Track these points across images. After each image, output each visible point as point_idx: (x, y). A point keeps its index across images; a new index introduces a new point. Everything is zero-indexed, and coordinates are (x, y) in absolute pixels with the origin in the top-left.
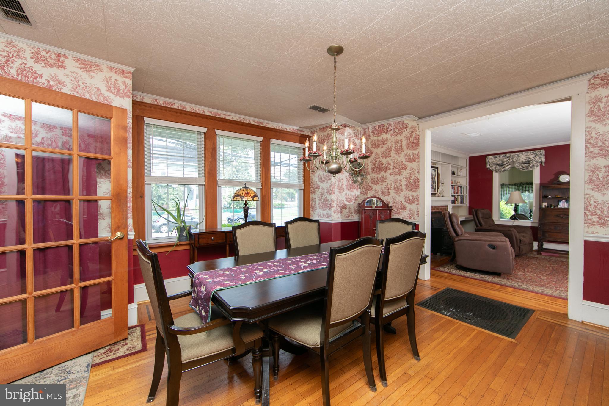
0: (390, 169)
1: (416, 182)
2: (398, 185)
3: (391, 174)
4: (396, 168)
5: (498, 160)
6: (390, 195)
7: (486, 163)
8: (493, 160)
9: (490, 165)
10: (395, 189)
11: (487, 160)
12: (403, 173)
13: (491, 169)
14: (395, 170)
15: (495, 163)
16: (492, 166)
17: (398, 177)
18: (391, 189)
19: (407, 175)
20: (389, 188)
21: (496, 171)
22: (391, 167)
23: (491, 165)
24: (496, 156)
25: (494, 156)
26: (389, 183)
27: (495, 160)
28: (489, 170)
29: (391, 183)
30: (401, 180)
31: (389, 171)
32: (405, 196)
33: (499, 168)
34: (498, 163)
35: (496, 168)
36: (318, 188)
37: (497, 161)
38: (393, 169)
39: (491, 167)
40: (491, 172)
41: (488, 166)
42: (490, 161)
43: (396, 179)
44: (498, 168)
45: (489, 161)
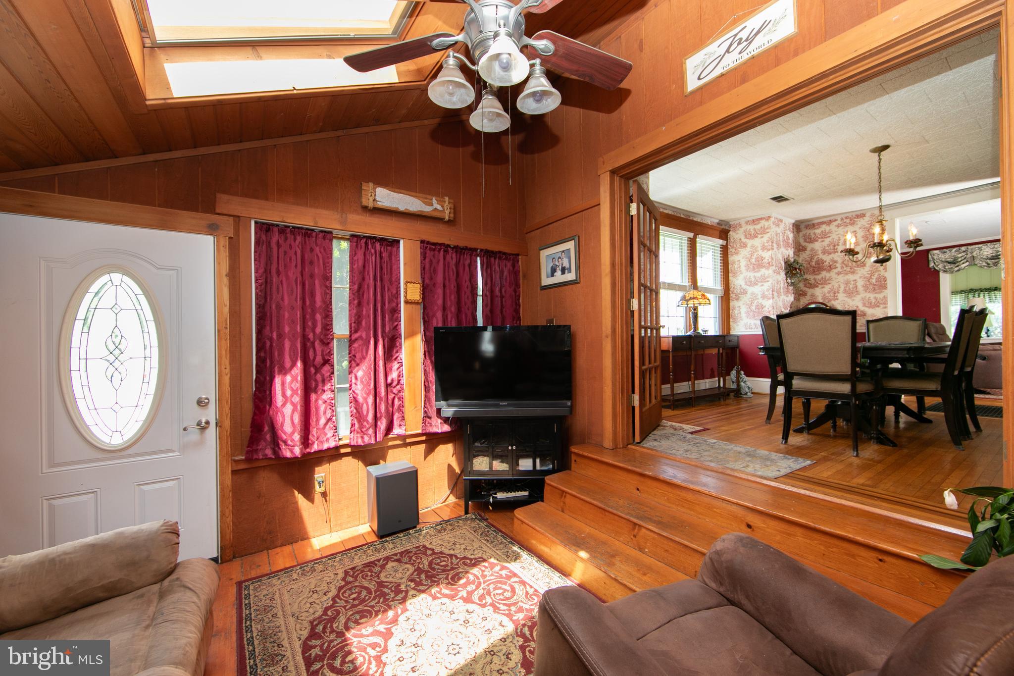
0: (837, 267)
1: (880, 282)
2: (851, 286)
3: (838, 274)
4: (847, 266)
5: (948, 255)
6: (838, 299)
7: (928, 261)
8: (940, 256)
9: (935, 263)
10: (845, 291)
11: (930, 257)
12: (858, 271)
13: (936, 268)
14: (845, 269)
15: (943, 260)
16: (939, 265)
17: (851, 277)
18: (838, 293)
19: (865, 273)
20: (836, 290)
21: (945, 271)
22: (838, 265)
23: (937, 264)
24: (945, 250)
25: (941, 250)
26: (836, 285)
27: (943, 257)
28: (932, 270)
29: (839, 285)
30: (855, 280)
31: (835, 271)
32: (863, 299)
33: (950, 267)
34: (949, 260)
35: (944, 267)
36: (745, 292)
37: (947, 257)
38: (842, 267)
39: (937, 266)
40: (937, 273)
41: (931, 265)
42: (935, 257)
43: (848, 280)
44: (948, 266)
45: (933, 258)
